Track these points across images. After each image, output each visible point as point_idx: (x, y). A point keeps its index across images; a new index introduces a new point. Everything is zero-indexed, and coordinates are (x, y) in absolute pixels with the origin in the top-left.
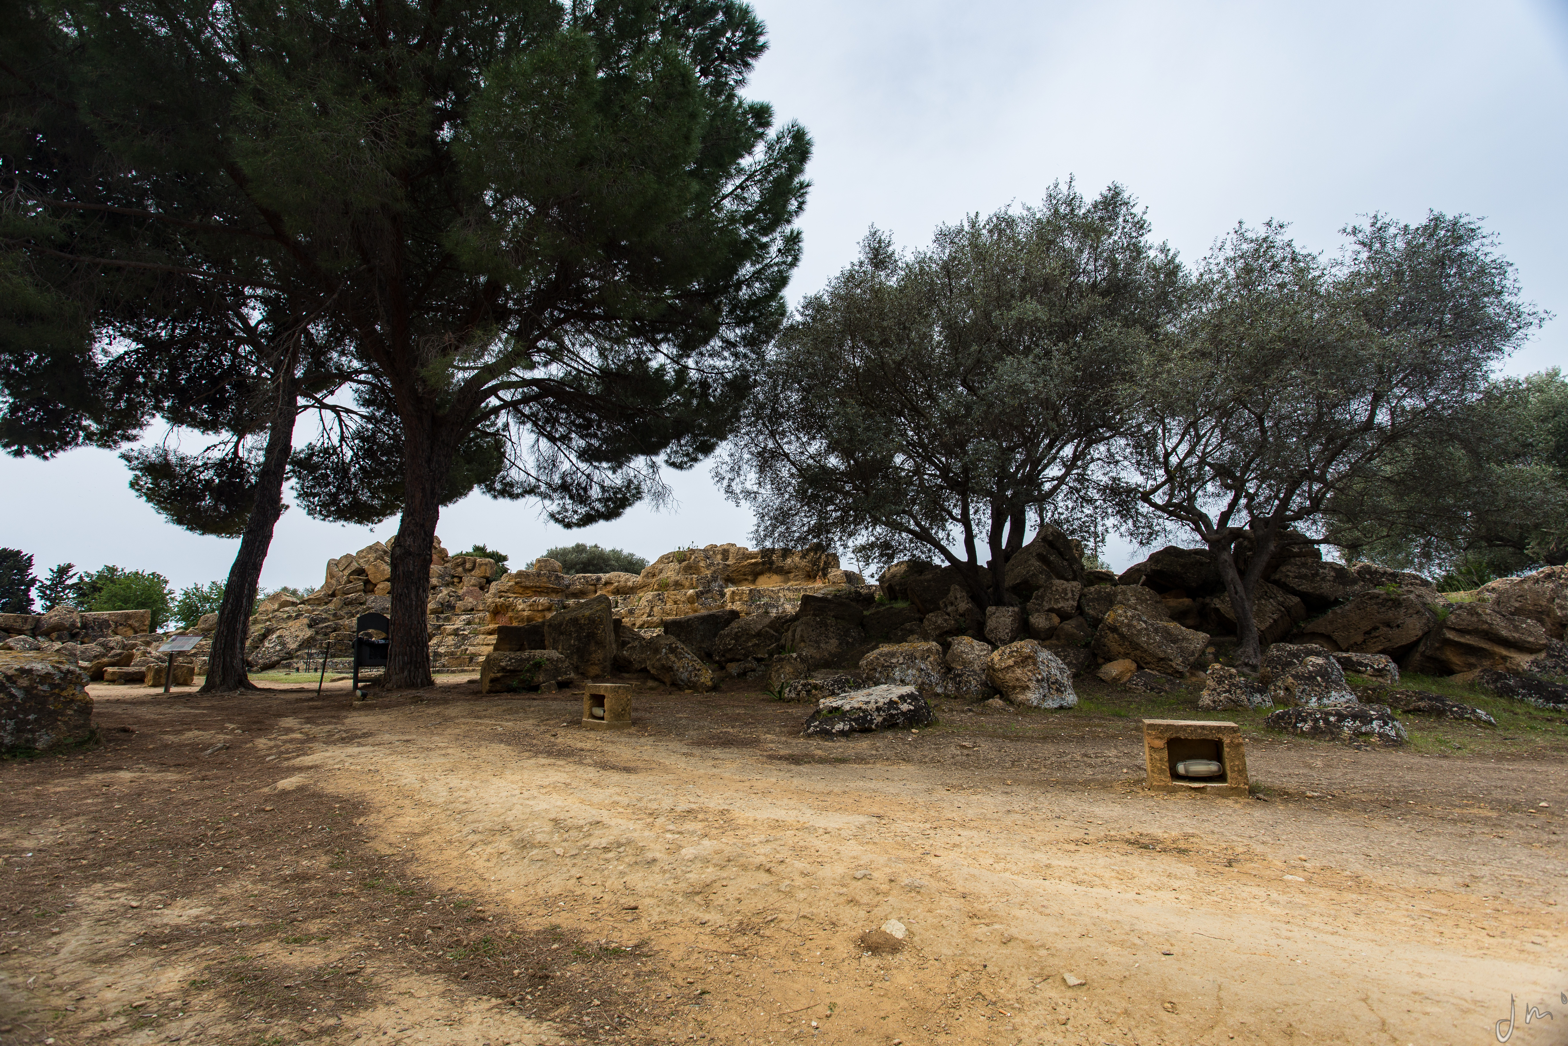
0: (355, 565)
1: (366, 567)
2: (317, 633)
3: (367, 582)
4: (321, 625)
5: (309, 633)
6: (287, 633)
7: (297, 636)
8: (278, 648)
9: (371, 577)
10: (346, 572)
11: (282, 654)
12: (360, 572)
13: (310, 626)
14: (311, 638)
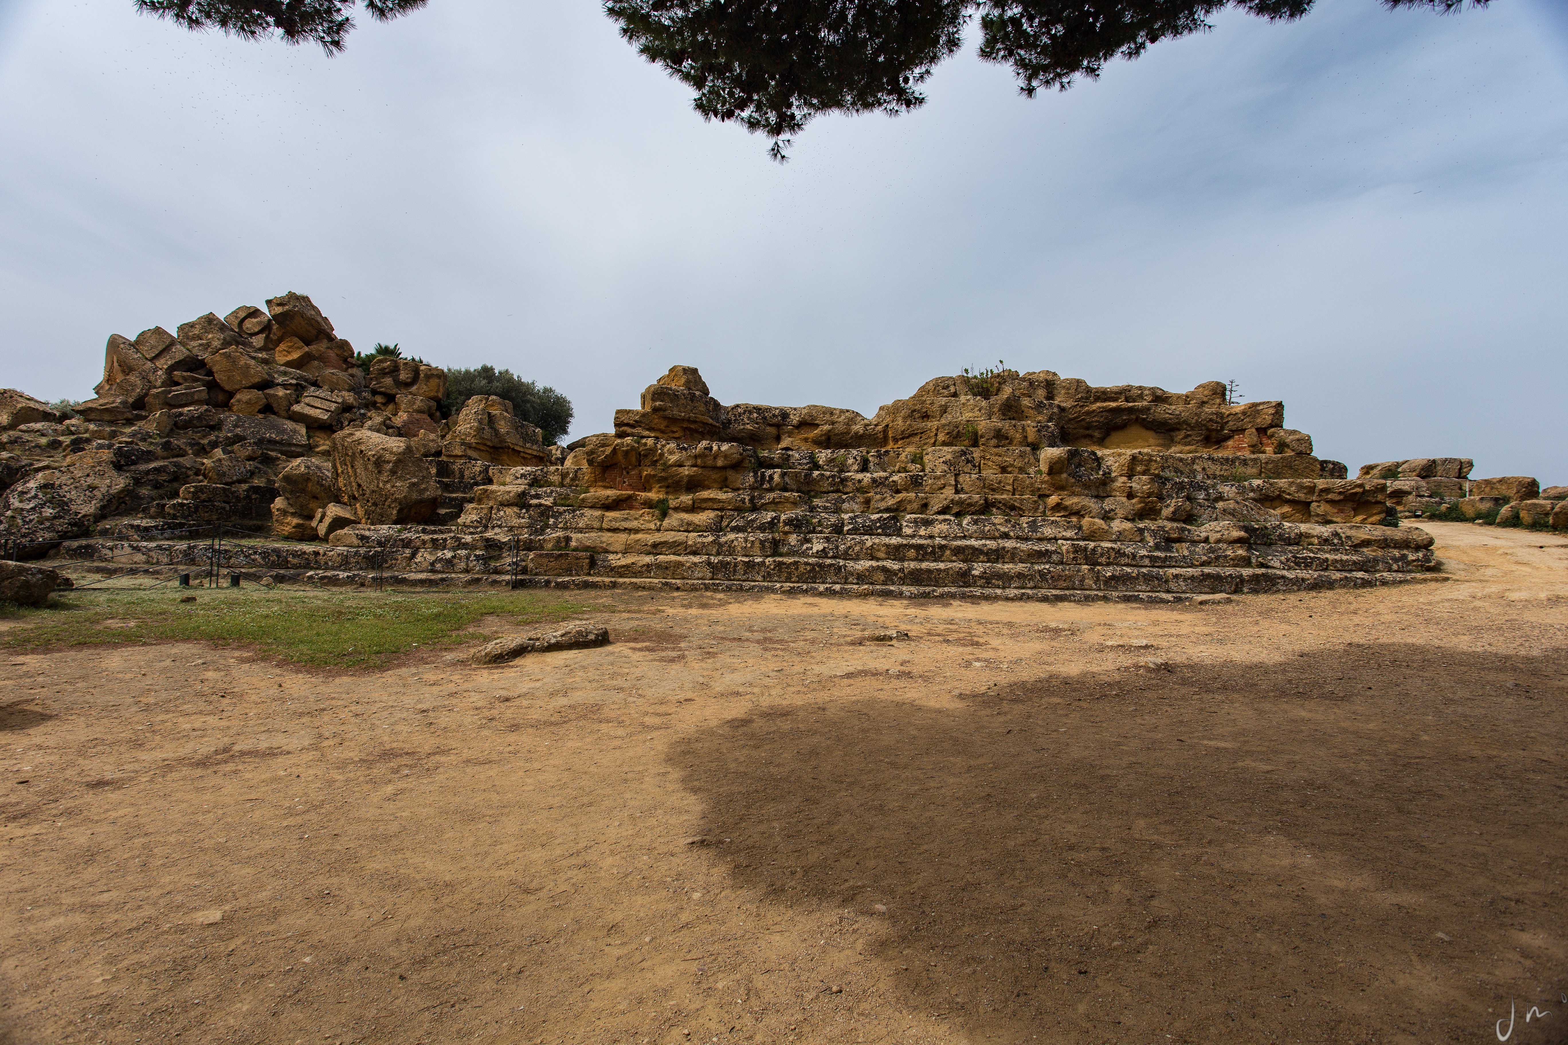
0: (179, 353)
1: (205, 356)
2: (137, 482)
3: (213, 386)
4: (143, 467)
5: (120, 482)
6: (64, 479)
7: (92, 488)
8: (48, 512)
9: (219, 377)
10: (164, 363)
11: (62, 525)
12: (193, 364)
13: (118, 467)
14: (125, 491)
